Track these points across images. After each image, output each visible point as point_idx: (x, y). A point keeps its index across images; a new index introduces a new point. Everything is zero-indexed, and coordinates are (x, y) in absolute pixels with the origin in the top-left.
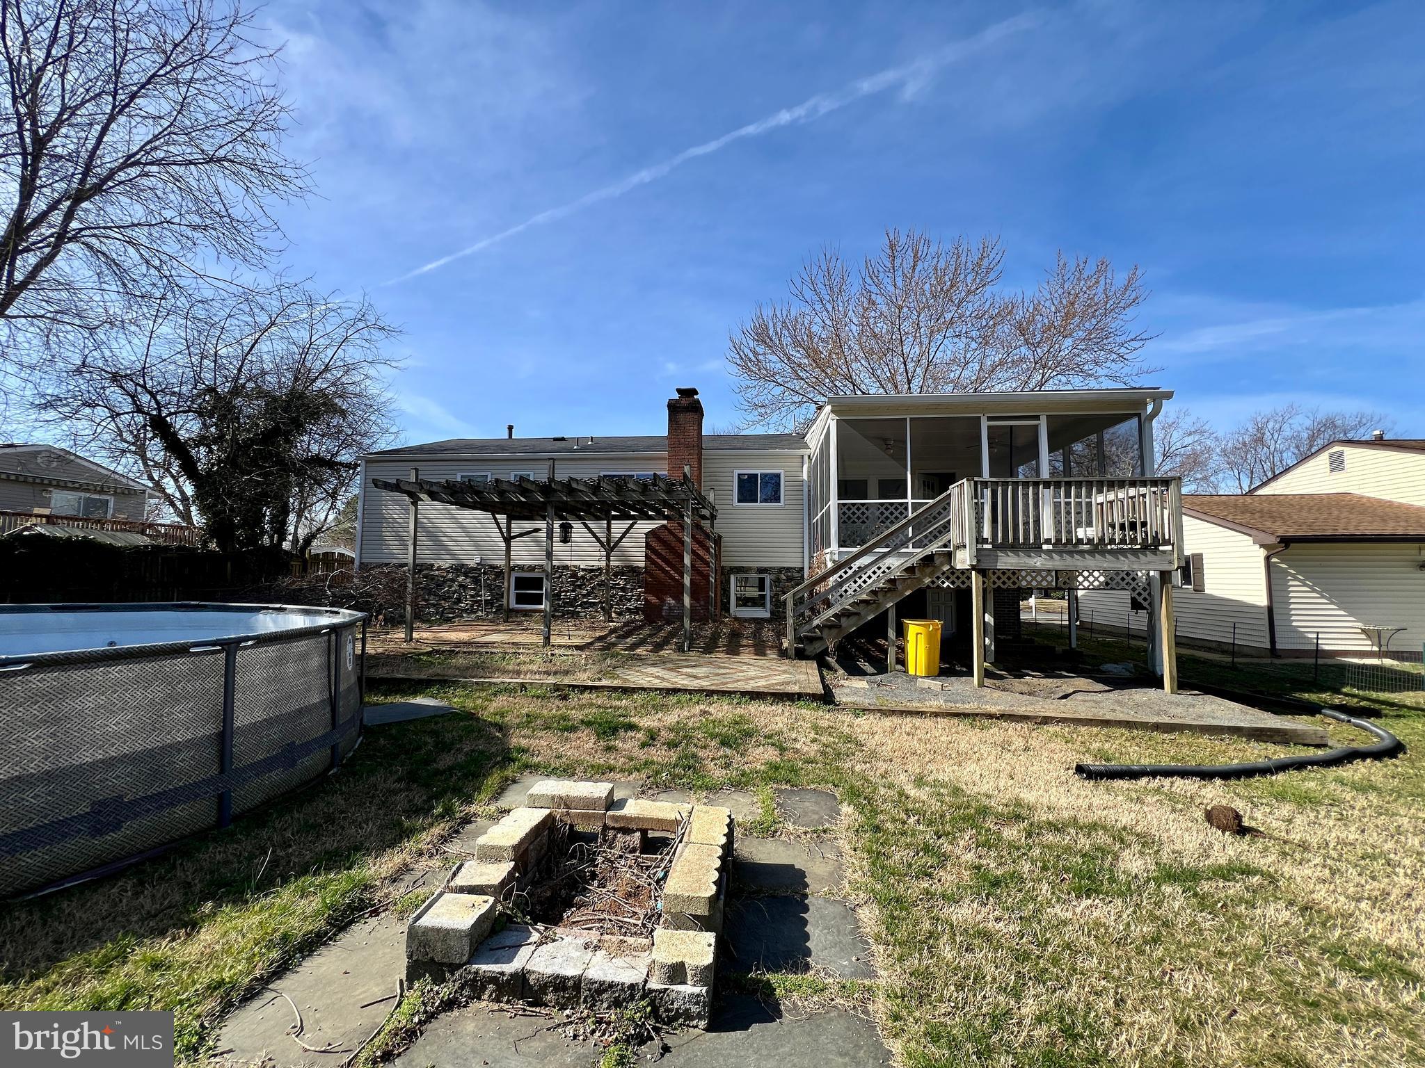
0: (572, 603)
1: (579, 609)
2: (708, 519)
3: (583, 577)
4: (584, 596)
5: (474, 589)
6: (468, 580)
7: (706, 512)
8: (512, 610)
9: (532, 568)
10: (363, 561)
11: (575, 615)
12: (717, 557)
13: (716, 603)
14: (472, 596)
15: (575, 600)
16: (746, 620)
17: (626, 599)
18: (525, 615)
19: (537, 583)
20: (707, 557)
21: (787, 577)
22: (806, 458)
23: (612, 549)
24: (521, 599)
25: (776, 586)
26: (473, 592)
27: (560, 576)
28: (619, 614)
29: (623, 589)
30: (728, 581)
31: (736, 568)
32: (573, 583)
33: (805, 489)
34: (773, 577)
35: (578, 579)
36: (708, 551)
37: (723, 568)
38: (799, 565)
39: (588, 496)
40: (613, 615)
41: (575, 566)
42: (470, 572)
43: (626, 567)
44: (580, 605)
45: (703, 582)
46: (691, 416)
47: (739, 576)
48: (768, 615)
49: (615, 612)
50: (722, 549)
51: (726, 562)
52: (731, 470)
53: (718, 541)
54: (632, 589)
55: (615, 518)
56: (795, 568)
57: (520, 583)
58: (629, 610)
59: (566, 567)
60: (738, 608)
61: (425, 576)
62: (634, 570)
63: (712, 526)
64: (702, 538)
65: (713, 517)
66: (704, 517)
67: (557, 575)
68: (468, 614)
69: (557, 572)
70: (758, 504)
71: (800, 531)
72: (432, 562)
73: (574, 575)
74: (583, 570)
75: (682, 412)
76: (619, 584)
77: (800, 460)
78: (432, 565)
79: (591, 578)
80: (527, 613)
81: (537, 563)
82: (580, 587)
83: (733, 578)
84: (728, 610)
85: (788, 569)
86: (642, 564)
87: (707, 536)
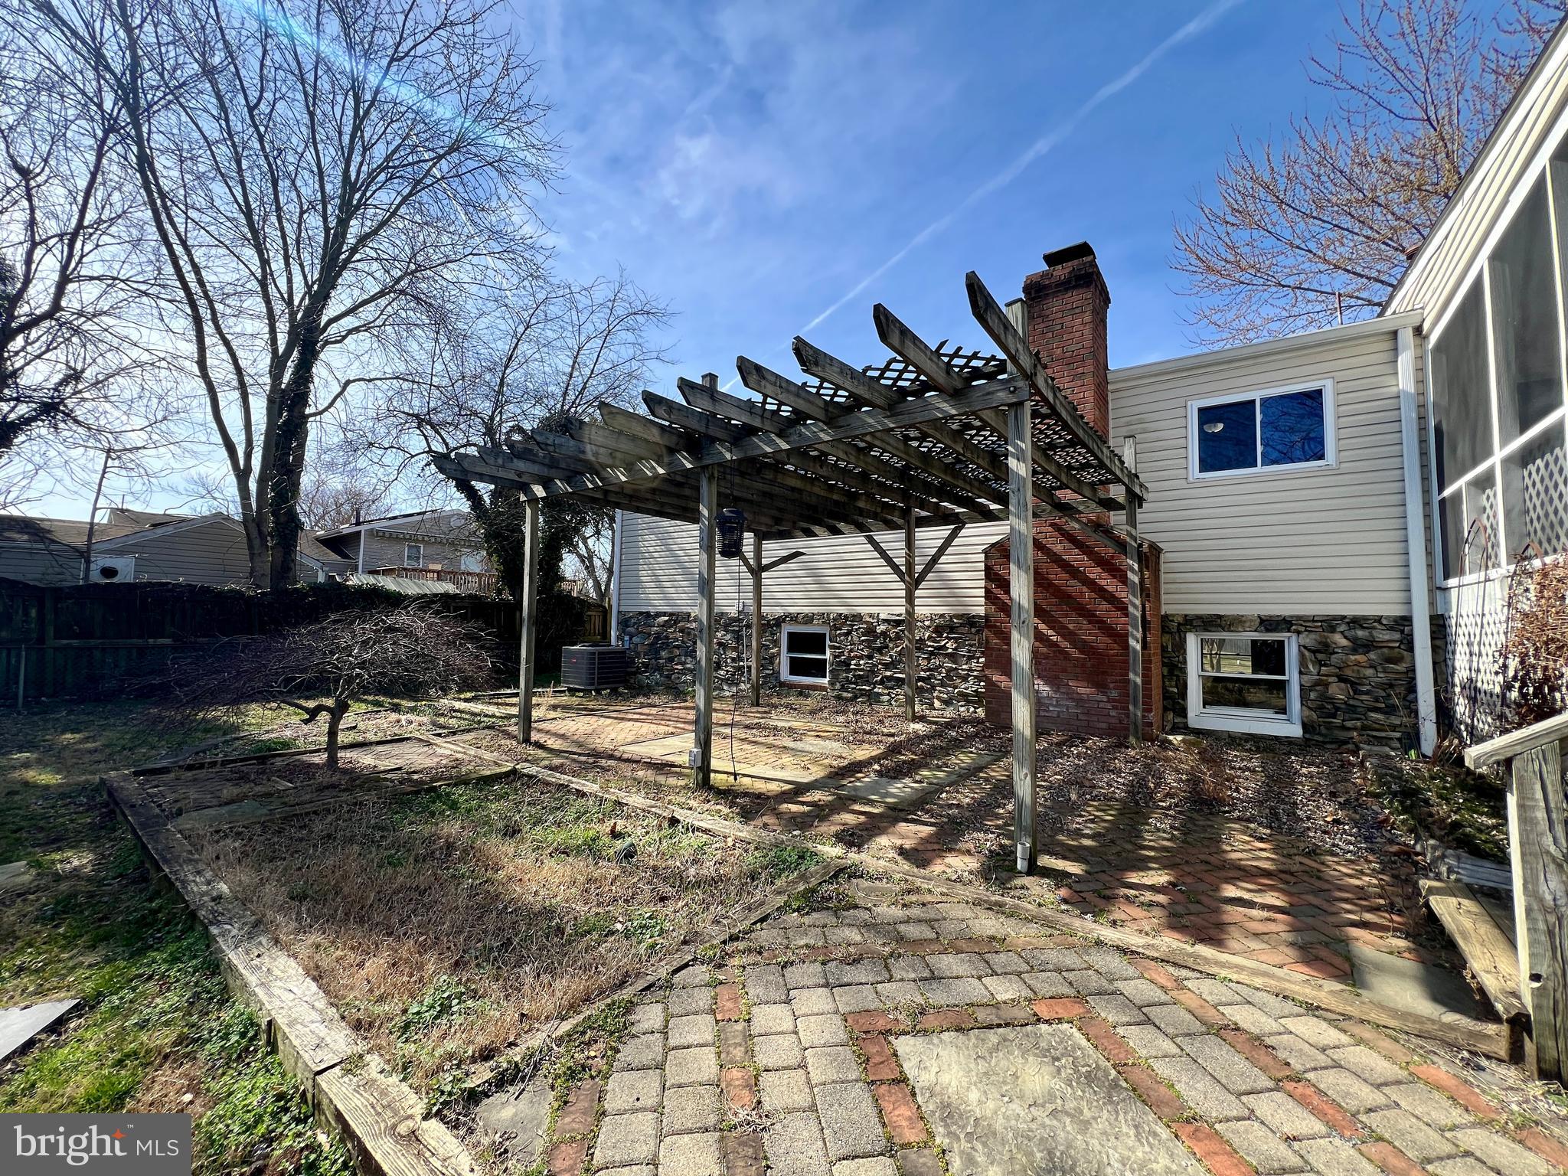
0: (865, 679)
1: (878, 690)
2: (1120, 507)
3: (884, 634)
4: (887, 667)
5: (735, 649)
6: (729, 636)
7: (1117, 492)
8: (782, 684)
9: (809, 619)
10: (622, 609)
11: (873, 698)
12: (1150, 592)
13: (1147, 695)
14: (733, 660)
15: (872, 672)
16: (1235, 740)
17: (959, 676)
18: (801, 694)
19: (815, 642)
20: (1123, 594)
21: (1354, 640)
22: (1407, 337)
23: (917, 583)
24: (797, 667)
25: (1320, 664)
26: (735, 654)
27: (849, 633)
28: (947, 703)
29: (953, 657)
30: (1181, 647)
31: (1199, 617)
32: (869, 644)
33: (1409, 415)
34: (1308, 640)
35: (876, 637)
36: (1124, 580)
37: (1166, 618)
38: (1397, 611)
39: (770, 443)
40: (937, 704)
41: (871, 615)
42: (730, 625)
43: (957, 616)
44: (882, 682)
45: (1115, 649)
46: (1078, 297)
47: (1208, 636)
48: (1295, 731)
49: (938, 698)
50: (1163, 577)
51: (1174, 604)
52: (1181, 402)
53: (1150, 557)
54: (970, 658)
55: (922, 522)
56: (1378, 619)
57: (797, 642)
58: (963, 696)
59: (858, 617)
60: (1209, 709)
61: (682, 631)
62: (970, 621)
63: (1132, 521)
64: (1108, 551)
65: (1135, 500)
66: (1110, 504)
67: (845, 629)
68: (730, 685)
69: (844, 624)
70: (1259, 469)
71: (1397, 523)
72: (688, 609)
73: (870, 631)
74: (885, 621)
75: (1055, 294)
76: (944, 647)
77: (1388, 345)
78: (689, 615)
79: (898, 637)
80: (803, 691)
81: (815, 610)
82: (879, 650)
83: (1192, 642)
84: (1183, 712)
85: (1356, 622)
86: (981, 611)
87: (1122, 546)
